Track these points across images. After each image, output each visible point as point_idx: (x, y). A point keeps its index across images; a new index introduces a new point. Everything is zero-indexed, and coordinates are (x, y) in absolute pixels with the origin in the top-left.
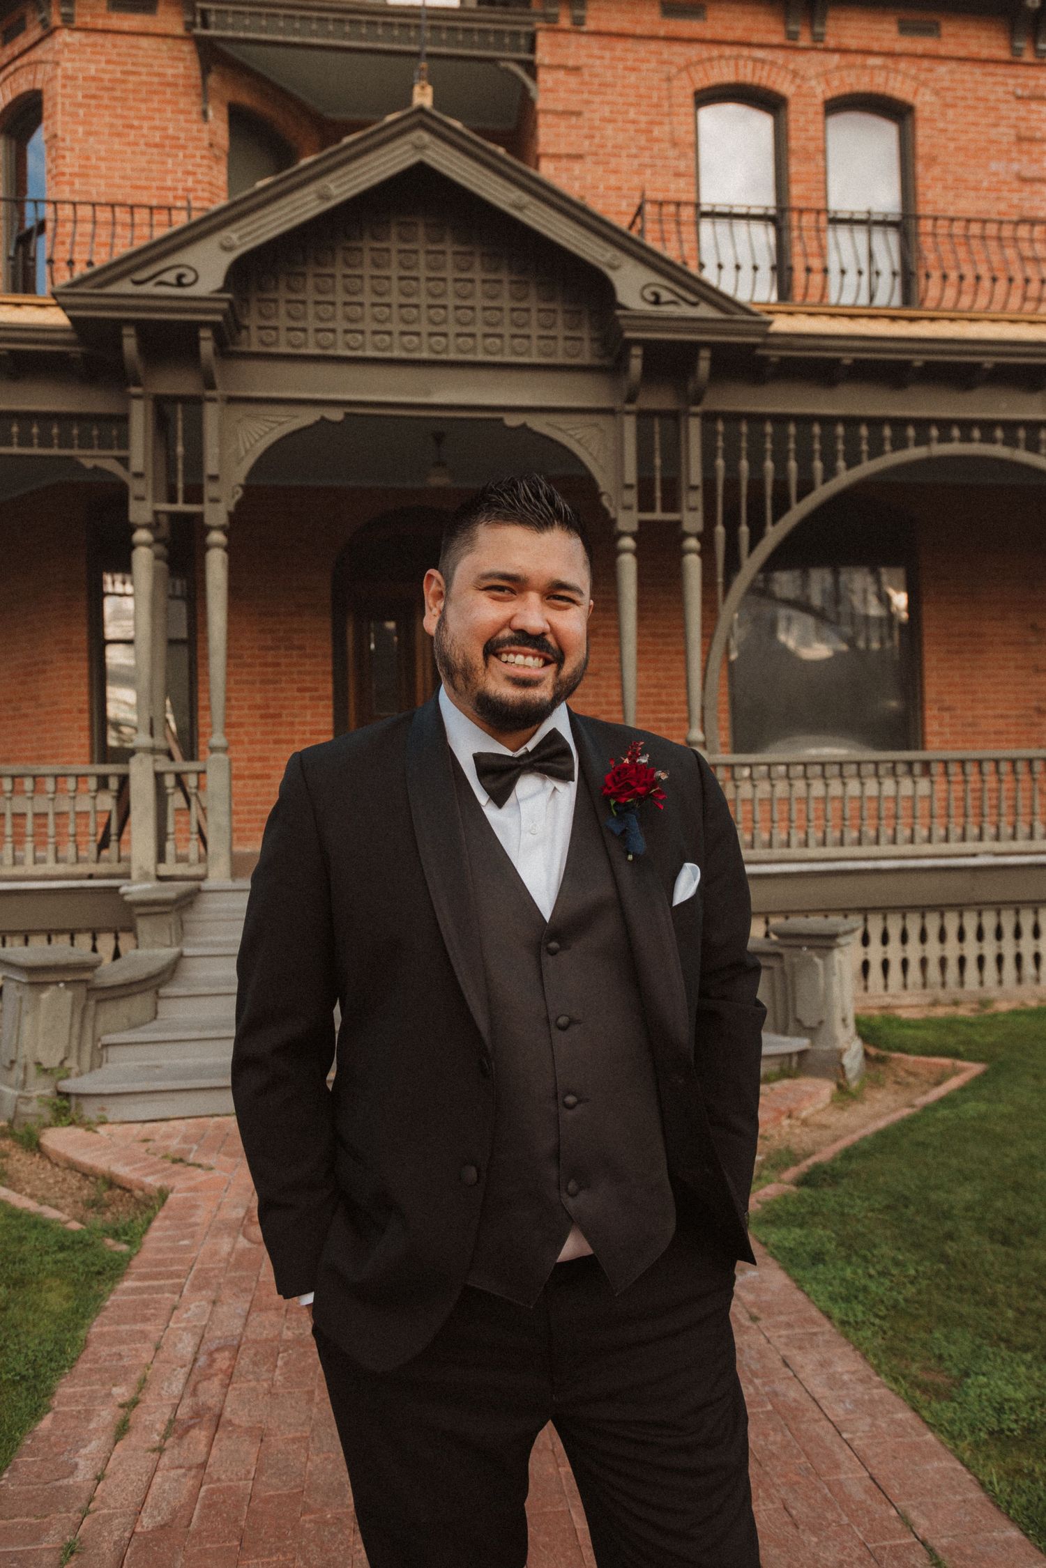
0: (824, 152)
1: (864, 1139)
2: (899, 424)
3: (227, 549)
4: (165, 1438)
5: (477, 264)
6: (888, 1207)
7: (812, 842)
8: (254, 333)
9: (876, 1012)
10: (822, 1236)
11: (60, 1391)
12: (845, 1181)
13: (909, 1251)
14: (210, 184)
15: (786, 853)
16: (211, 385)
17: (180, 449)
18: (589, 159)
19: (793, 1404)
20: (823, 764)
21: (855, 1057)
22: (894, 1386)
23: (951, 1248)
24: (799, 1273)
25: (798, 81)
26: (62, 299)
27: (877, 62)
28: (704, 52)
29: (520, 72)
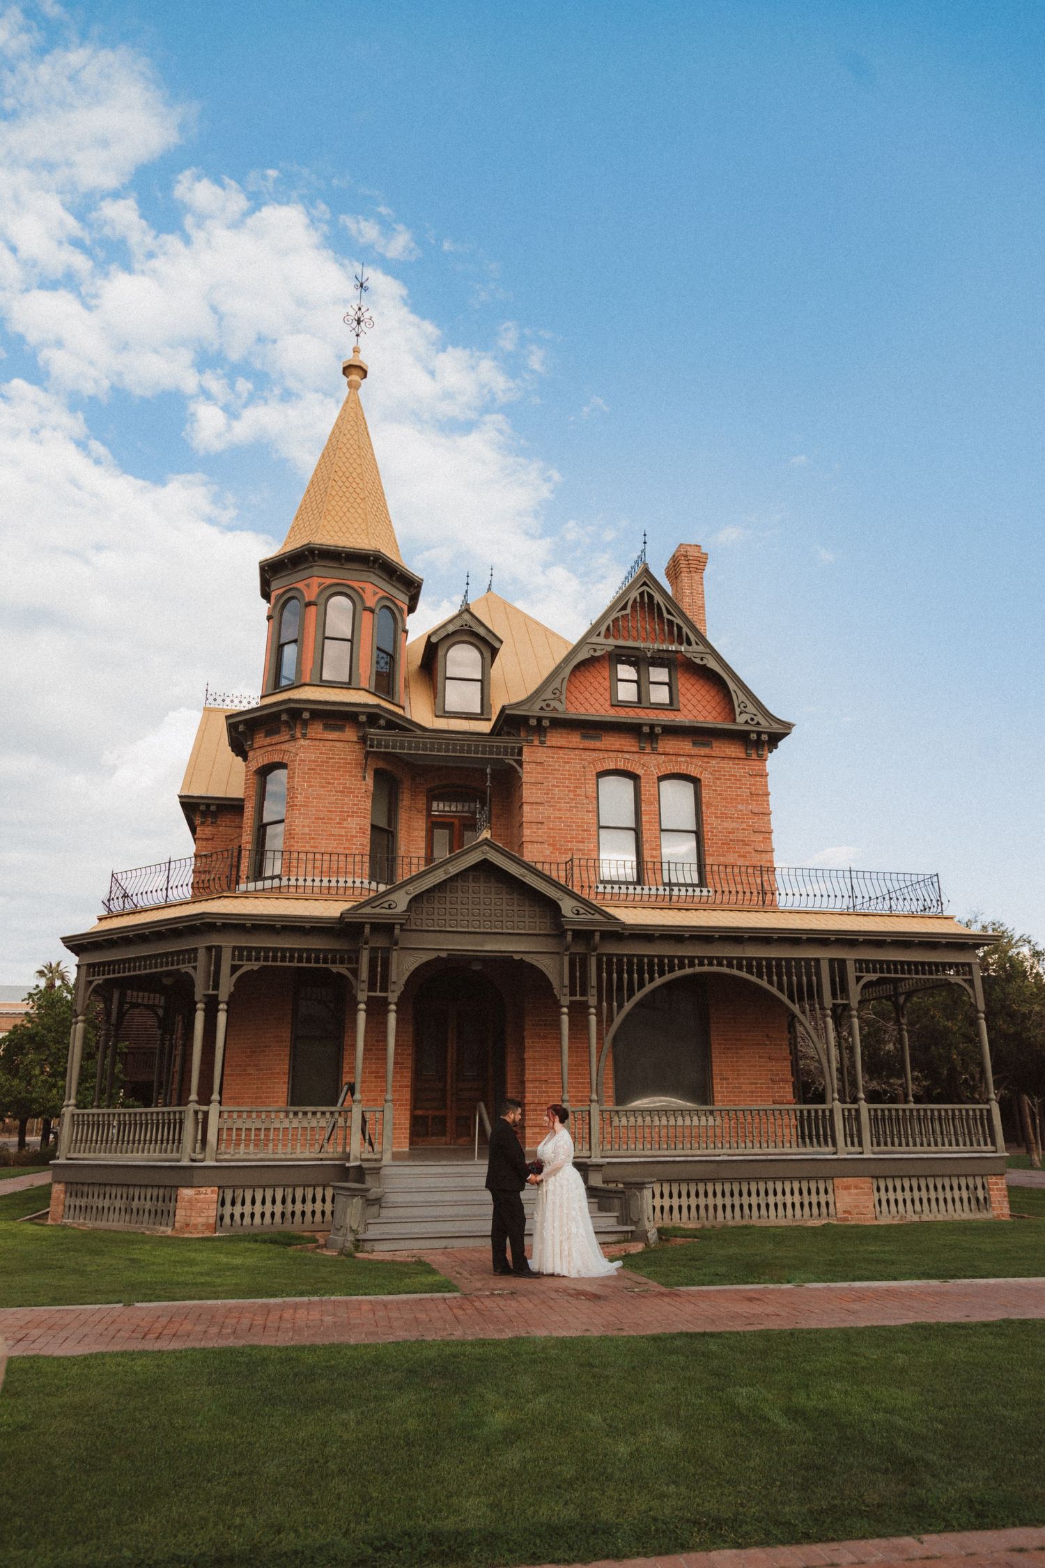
0: (659, 799)
3: (397, 1012)
16: (396, 943)
17: (380, 971)
18: (546, 804)
25: (645, 767)
27: (683, 759)
28: (601, 755)
29: (515, 764)
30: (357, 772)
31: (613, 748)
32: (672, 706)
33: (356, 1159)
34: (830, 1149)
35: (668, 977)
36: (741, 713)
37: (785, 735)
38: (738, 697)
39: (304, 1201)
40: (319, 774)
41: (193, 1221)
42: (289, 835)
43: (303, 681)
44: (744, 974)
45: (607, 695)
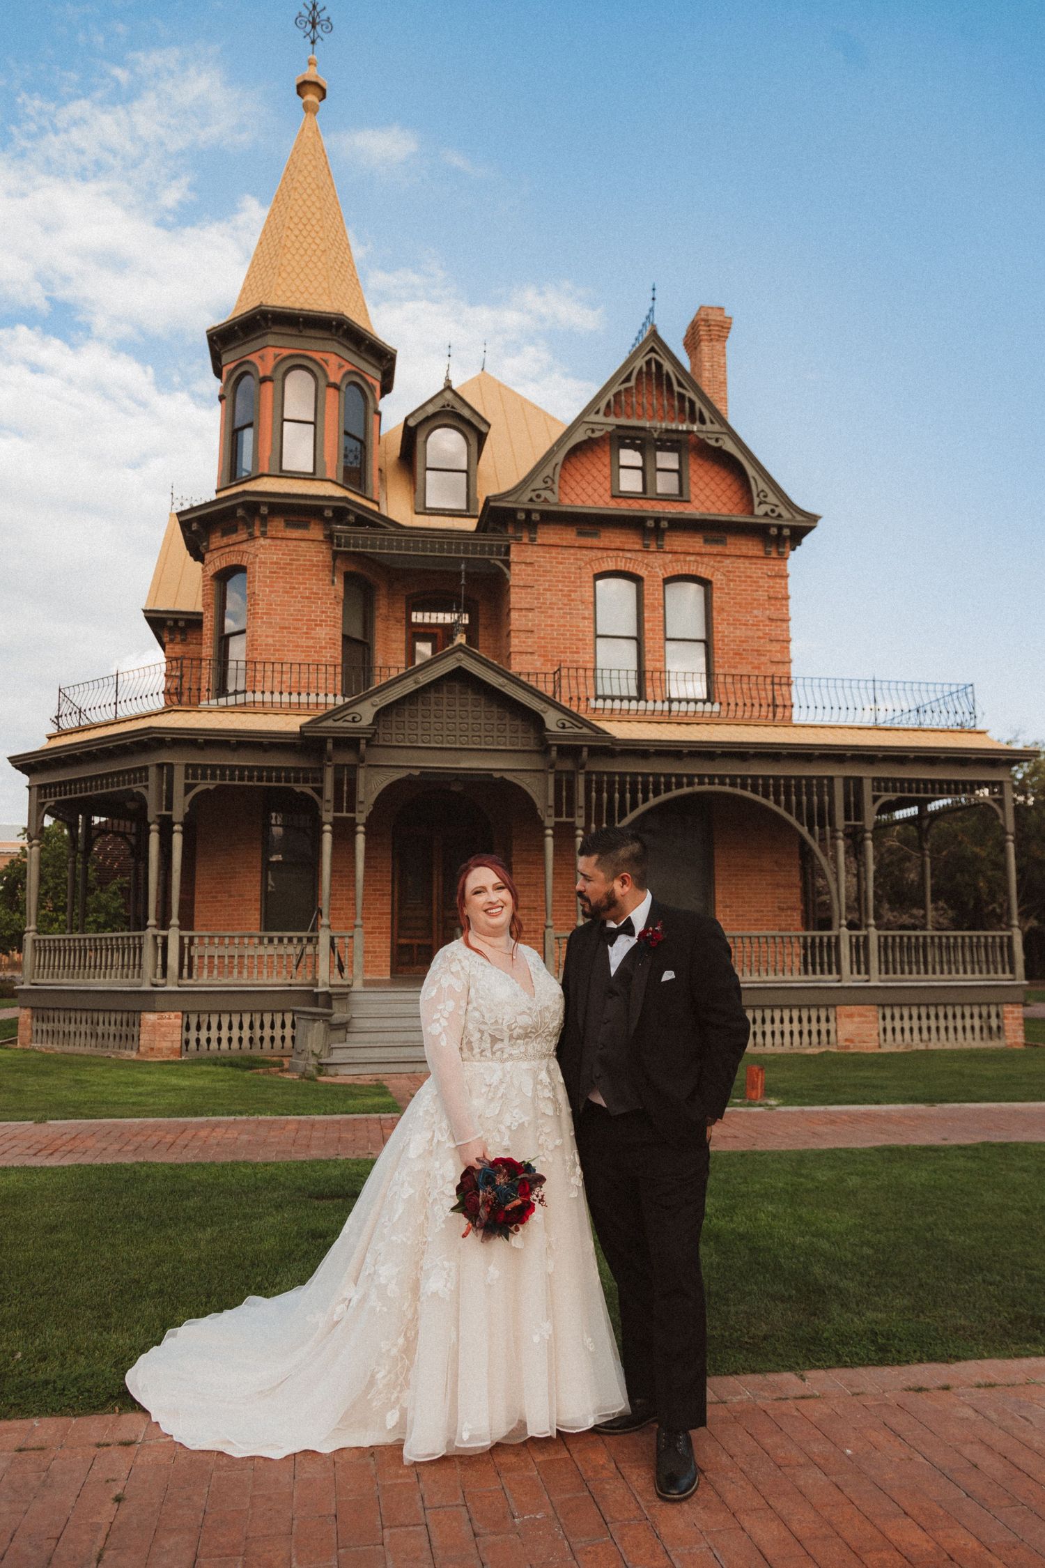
0: (665, 605)
2: (679, 777)
3: (366, 833)
8: (381, 735)
14: (334, 618)
16: (362, 760)
17: (346, 788)
18: (536, 610)
25: (649, 568)
27: (692, 558)
28: (599, 554)
29: (501, 565)
30: (325, 575)
31: (614, 545)
32: (681, 496)
33: (325, 984)
34: (835, 976)
35: (664, 797)
36: (760, 503)
37: (810, 529)
38: (758, 485)
39: (272, 1027)
40: (282, 578)
41: (157, 1045)
42: (252, 646)
43: (260, 471)
44: (748, 794)
45: (607, 485)
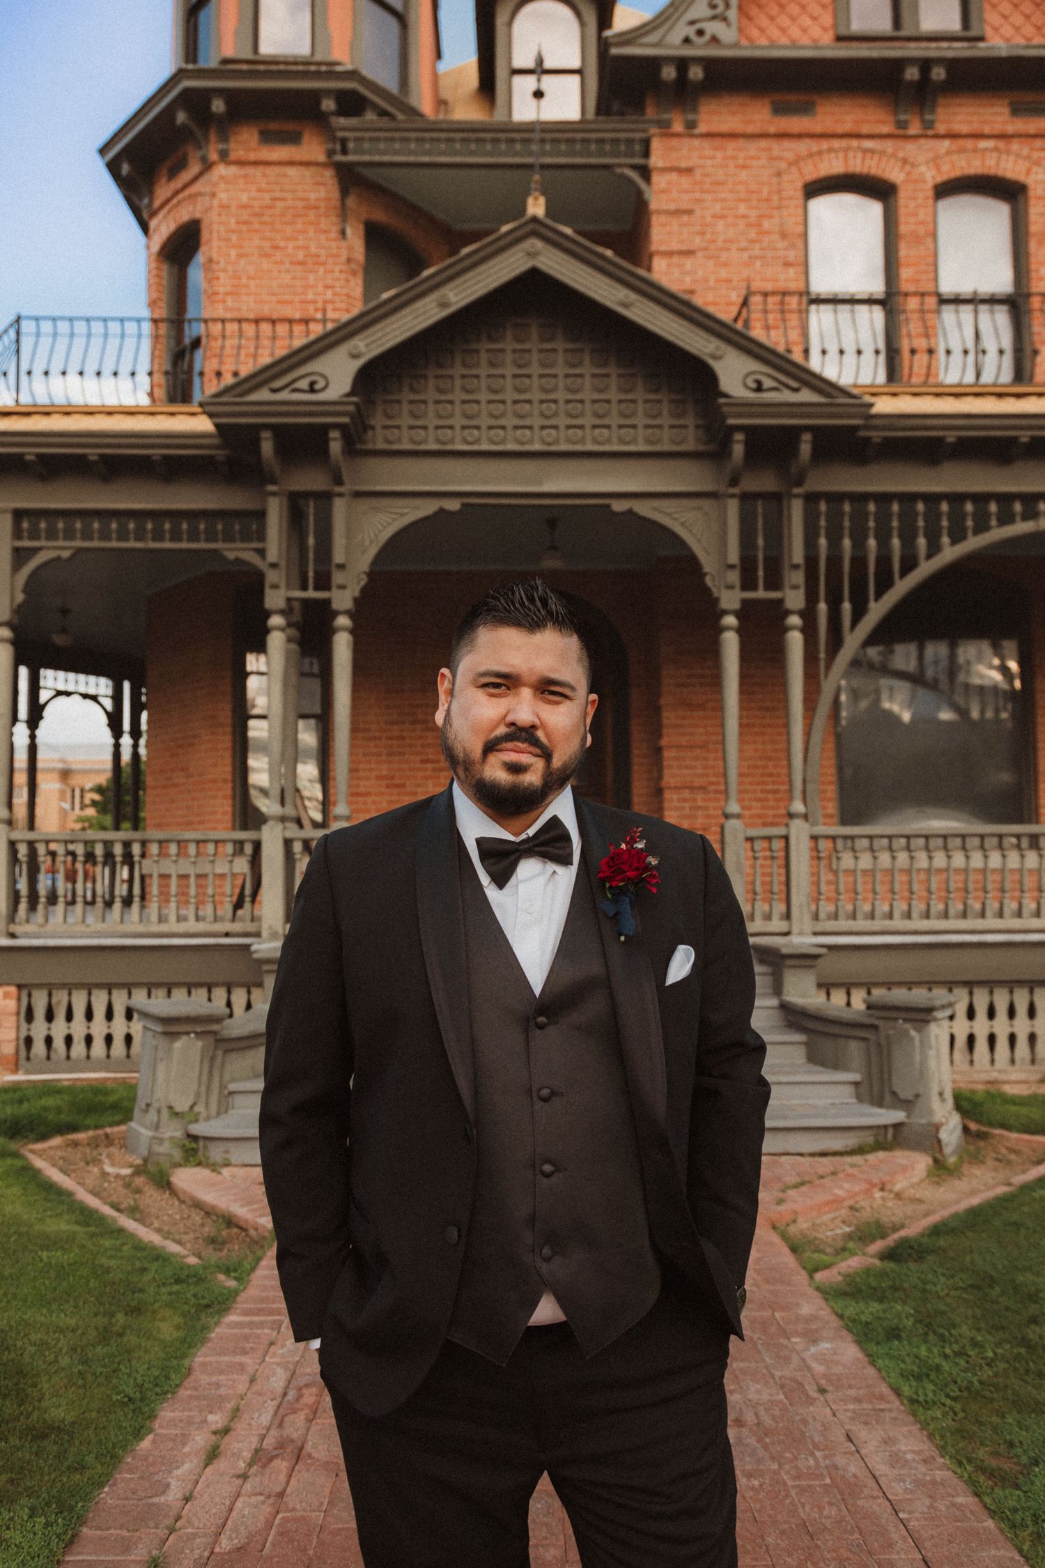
0: (934, 235)
1: (955, 1216)
2: (1005, 499)
3: (353, 632)
4: (250, 1465)
5: (587, 360)
6: (972, 1286)
7: (915, 914)
8: (379, 430)
9: (980, 1087)
10: (903, 1314)
11: (162, 1413)
12: (931, 1258)
13: (990, 1333)
14: (348, 296)
15: (888, 924)
16: (339, 481)
17: (311, 541)
18: (700, 254)
19: (852, 1480)
20: (927, 837)
21: (952, 1132)
22: (959, 1471)
23: (1034, 1332)
24: (873, 1347)
25: (908, 168)
26: (208, 409)
27: (989, 144)
28: (814, 146)
29: (634, 175)
30: (330, 224)
31: (840, 129)
32: (967, 31)
33: (274, 936)
35: (973, 543)
40: (256, 231)
43: (222, 56)
45: (827, 19)
